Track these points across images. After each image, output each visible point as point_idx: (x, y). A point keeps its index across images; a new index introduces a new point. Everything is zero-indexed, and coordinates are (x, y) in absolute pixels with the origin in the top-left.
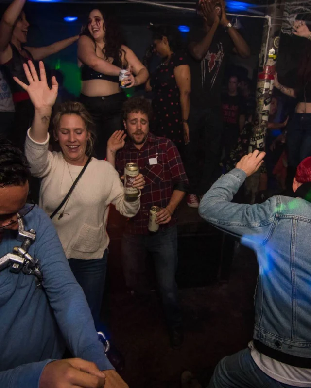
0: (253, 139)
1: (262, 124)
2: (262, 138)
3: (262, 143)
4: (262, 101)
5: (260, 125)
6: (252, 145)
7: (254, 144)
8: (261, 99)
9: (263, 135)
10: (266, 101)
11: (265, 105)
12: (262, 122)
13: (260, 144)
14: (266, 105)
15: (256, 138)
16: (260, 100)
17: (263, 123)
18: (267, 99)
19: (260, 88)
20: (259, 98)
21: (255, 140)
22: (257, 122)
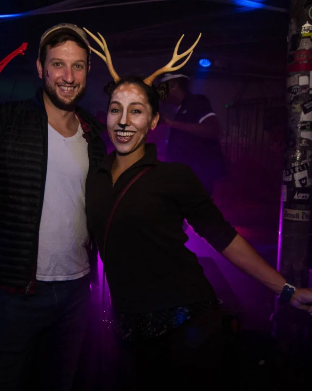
0: (288, 173)
1: (301, 145)
2: (304, 169)
3: (305, 178)
4: (297, 107)
5: (297, 146)
6: (287, 183)
7: (290, 180)
8: (296, 104)
9: (306, 164)
10: (305, 106)
11: (303, 113)
12: (301, 142)
13: (300, 181)
14: (305, 113)
15: (292, 171)
16: (294, 105)
17: (303, 143)
18: (305, 103)
19: (291, 88)
20: (292, 102)
21: (290, 173)
22: (291, 143)
